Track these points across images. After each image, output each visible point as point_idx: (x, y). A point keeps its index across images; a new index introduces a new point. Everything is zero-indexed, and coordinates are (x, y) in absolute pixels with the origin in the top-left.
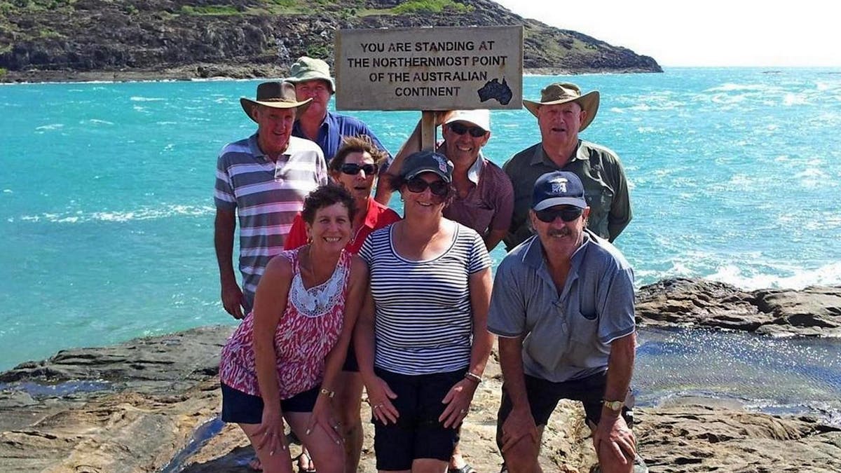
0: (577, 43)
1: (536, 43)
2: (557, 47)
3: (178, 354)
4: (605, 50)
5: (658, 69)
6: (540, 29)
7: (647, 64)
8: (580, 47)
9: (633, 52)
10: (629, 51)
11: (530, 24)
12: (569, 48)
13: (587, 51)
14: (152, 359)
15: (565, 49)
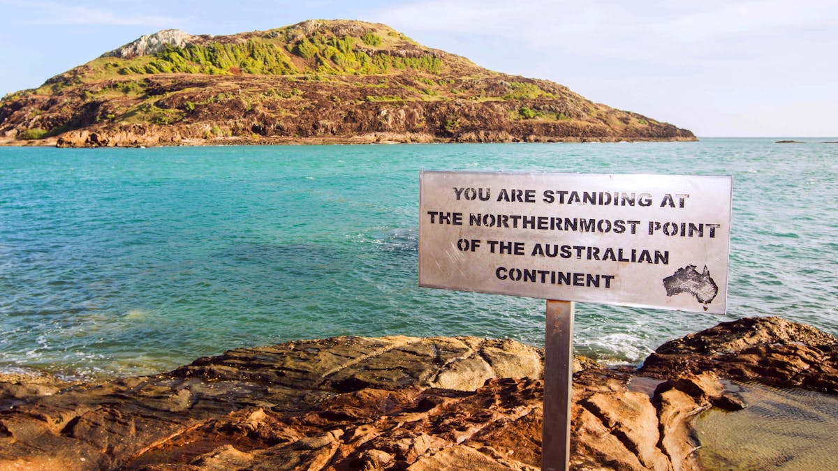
0: (634, 121)
1: (603, 120)
2: (618, 123)
3: (313, 364)
4: (654, 125)
5: (694, 139)
6: (605, 110)
7: (686, 134)
8: (634, 123)
9: (675, 127)
10: (671, 125)
11: (598, 107)
12: (627, 123)
13: (640, 125)
14: (293, 367)
15: (624, 124)
